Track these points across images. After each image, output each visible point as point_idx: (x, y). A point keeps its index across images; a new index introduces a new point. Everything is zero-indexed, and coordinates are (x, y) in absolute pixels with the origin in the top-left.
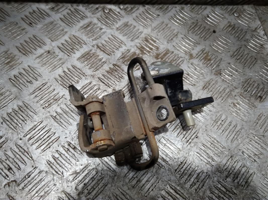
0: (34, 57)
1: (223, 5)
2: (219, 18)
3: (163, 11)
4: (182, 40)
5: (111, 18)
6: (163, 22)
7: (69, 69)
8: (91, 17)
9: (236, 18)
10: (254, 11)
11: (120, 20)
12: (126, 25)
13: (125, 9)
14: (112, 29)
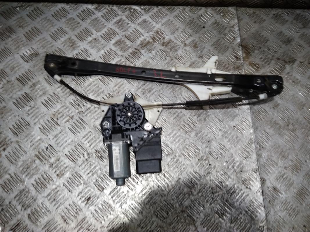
0: (87, 42)
1: (214, 6)
2: (209, 17)
3: (171, 10)
4: (181, 33)
5: (135, 16)
6: (169, 20)
7: (108, 51)
8: (121, 15)
9: (222, 17)
10: (235, 12)
11: (140, 17)
12: (145, 21)
13: (145, 9)
14: (135, 24)
